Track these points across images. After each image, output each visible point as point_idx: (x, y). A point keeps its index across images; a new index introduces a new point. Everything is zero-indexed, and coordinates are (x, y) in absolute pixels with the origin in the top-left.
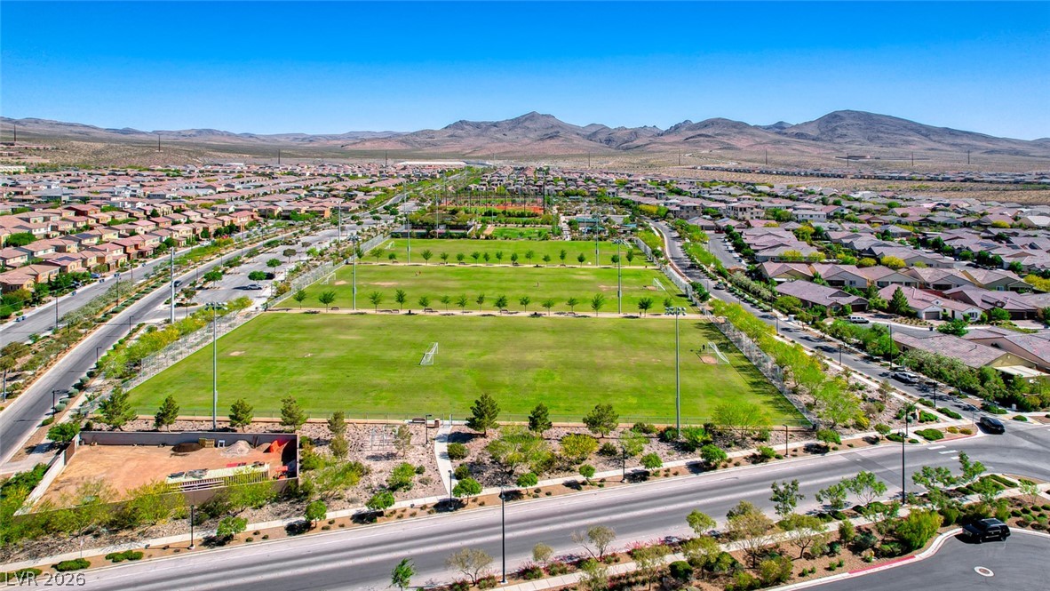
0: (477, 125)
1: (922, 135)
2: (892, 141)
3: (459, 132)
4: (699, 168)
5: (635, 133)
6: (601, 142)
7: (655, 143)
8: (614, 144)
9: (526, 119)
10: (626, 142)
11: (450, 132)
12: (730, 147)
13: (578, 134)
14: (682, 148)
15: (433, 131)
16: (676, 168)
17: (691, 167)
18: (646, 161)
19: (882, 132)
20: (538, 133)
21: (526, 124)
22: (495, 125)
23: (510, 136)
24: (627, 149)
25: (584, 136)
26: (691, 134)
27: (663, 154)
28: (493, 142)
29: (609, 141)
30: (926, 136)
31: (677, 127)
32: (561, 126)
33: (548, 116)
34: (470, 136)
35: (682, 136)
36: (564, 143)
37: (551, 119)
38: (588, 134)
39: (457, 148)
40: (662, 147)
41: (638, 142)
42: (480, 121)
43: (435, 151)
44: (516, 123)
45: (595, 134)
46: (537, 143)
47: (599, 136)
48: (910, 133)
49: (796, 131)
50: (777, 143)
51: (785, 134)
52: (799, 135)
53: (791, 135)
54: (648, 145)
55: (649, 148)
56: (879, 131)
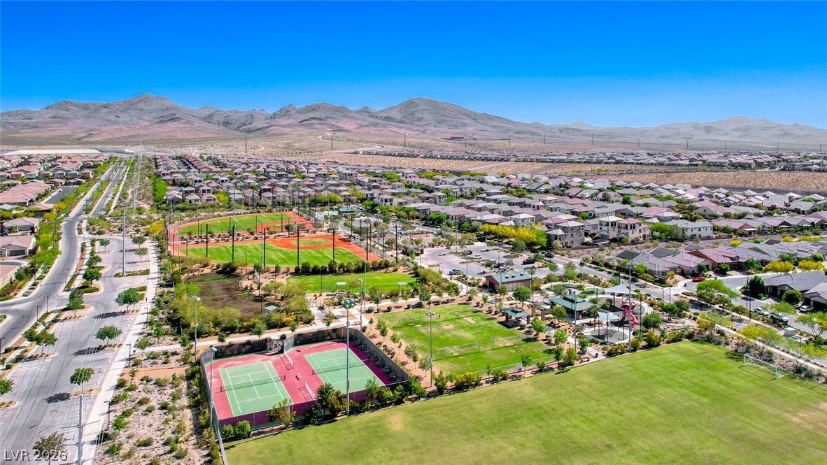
1: (472, 119)
2: (454, 124)
3: (63, 113)
4: (361, 153)
6: (219, 124)
8: (231, 126)
9: (140, 101)
10: (244, 125)
11: (52, 112)
12: (340, 130)
19: (447, 116)
20: (153, 115)
21: (141, 105)
23: (124, 118)
25: (201, 119)
28: (105, 125)
29: (226, 124)
30: (475, 120)
34: (77, 117)
38: (203, 116)
39: (63, 131)
43: (38, 134)
44: (129, 105)
46: (158, 125)
48: (464, 117)
49: (385, 115)
50: (376, 125)
51: (377, 117)
52: (387, 118)
53: (381, 118)
54: (269, 127)
55: (271, 130)
56: (444, 116)
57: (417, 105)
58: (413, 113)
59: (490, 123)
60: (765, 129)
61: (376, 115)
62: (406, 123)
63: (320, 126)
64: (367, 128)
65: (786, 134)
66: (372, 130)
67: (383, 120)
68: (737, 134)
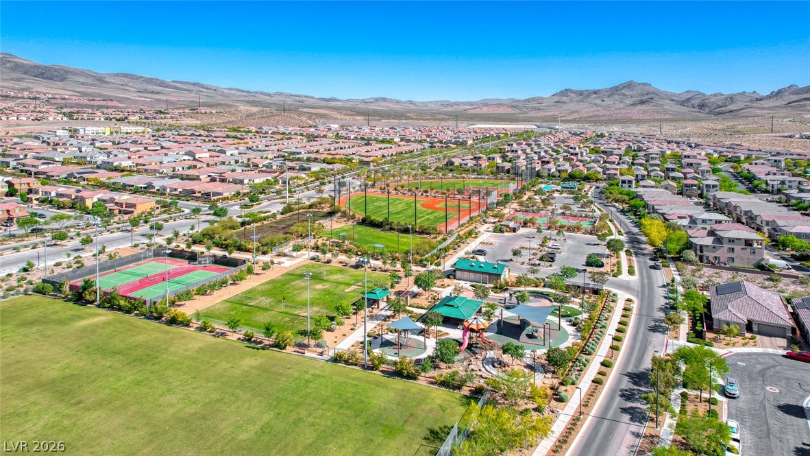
0: (580, 93)
3: (564, 98)
4: (798, 136)
5: (731, 99)
6: (694, 107)
7: (751, 108)
8: (706, 109)
9: (624, 87)
10: (720, 107)
11: (556, 99)
13: (672, 100)
14: (782, 112)
15: (542, 98)
16: (765, 137)
17: (786, 134)
18: (733, 127)
20: (634, 99)
21: (623, 91)
22: (595, 92)
23: (608, 102)
24: (719, 113)
25: (677, 102)
26: (795, 98)
27: (756, 119)
28: (592, 107)
29: (702, 106)
31: (779, 92)
32: (656, 93)
33: (645, 84)
34: (572, 101)
35: (784, 101)
36: (654, 108)
37: (647, 87)
38: (683, 99)
40: (759, 112)
41: (730, 107)
42: (583, 89)
44: (615, 91)
45: (689, 100)
46: (630, 107)
47: (693, 102)
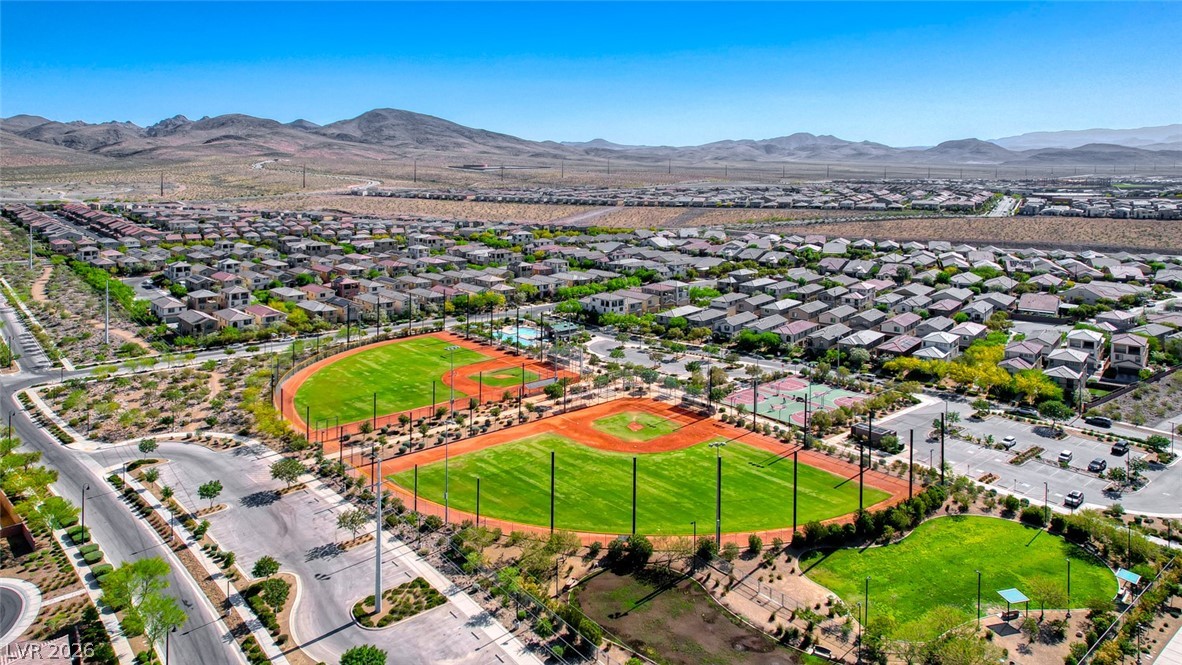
1: (466, 137)
2: (443, 144)
8: (82, 146)
19: (431, 134)
30: (470, 138)
38: (21, 130)
48: (455, 134)
49: (336, 131)
50: (329, 146)
51: (324, 135)
52: (340, 137)
53: (332, 136)
54: (154, 149)
55: (161, 154)
56: (427, 133)
57: (385, 118)
58: (379, 130)
59: (492, 142)
60: (836, 148)
61: (323, 131)
62: (371, 143)
63: (239, 148)
64: (317, 151)
65: (860, 154)
66: (326, 152)
67: (334, 138)
68: (804, 154)
